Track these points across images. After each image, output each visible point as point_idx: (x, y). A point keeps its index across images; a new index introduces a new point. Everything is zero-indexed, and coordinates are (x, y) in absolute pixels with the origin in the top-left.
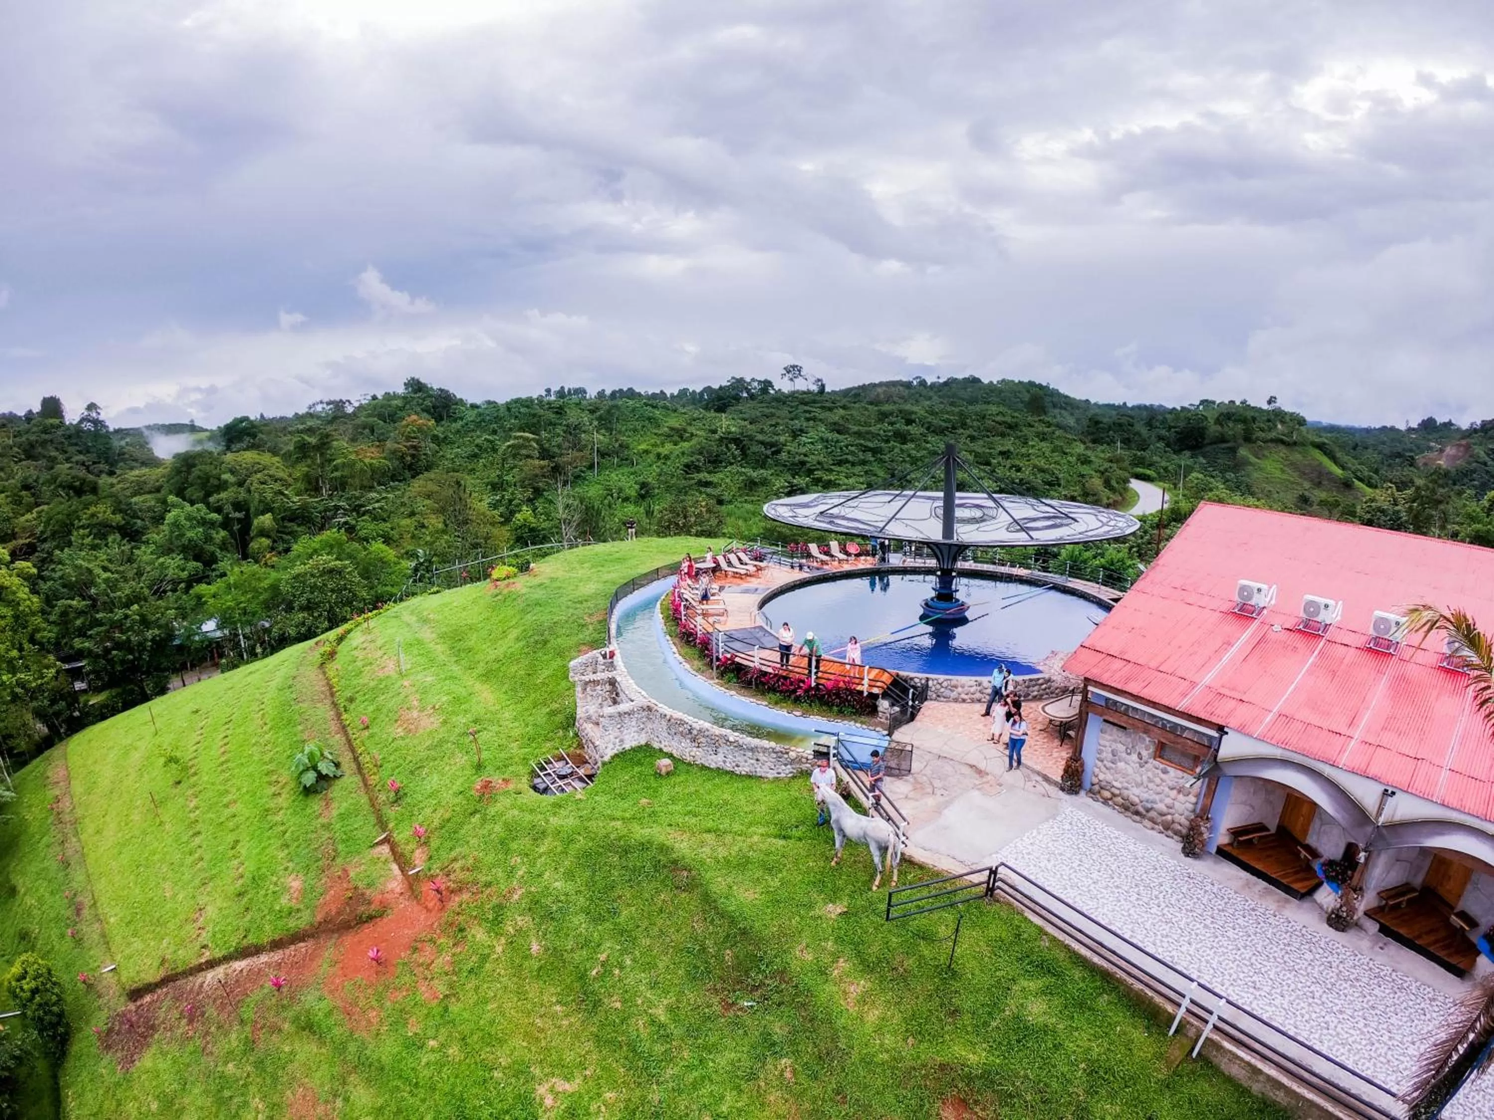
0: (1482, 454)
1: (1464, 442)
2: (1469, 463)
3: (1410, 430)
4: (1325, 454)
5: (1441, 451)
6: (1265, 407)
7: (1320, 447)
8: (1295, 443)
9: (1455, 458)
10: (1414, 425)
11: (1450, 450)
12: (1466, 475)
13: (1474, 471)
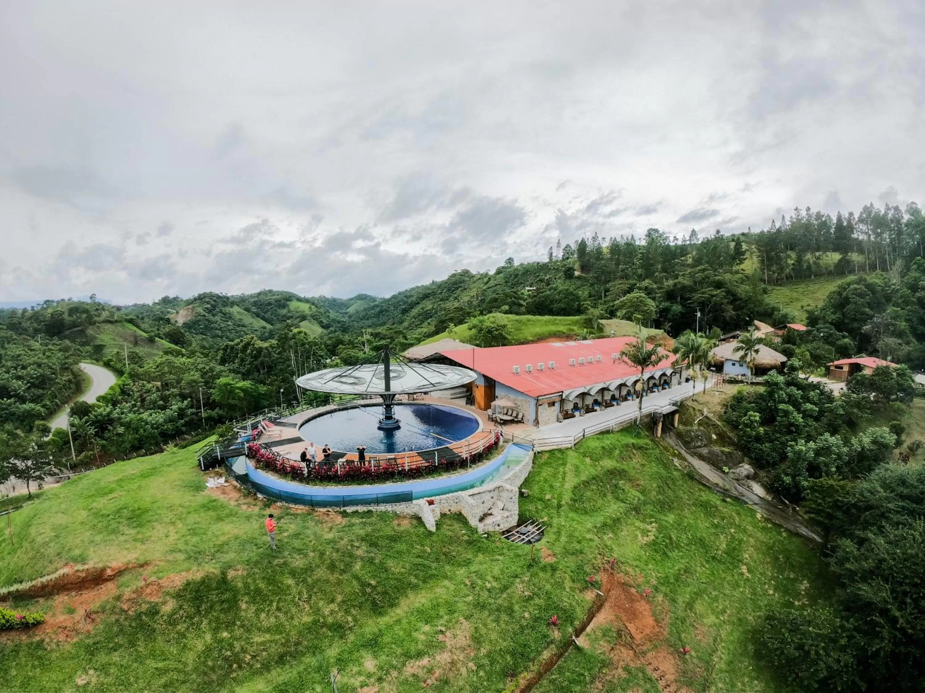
0: (202, 311)
1: (190, 306)
2: (196, 317)
3: (155, 304)
4: (134, 325)
5: (177, 313)
6: (89, 301)
7: (131, 321)
8: (116, 321)
9: (186, 316)
10: (157, 301)
11: (182, 312)
12: (195, 323)
13: (200, 321)
